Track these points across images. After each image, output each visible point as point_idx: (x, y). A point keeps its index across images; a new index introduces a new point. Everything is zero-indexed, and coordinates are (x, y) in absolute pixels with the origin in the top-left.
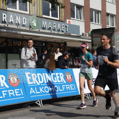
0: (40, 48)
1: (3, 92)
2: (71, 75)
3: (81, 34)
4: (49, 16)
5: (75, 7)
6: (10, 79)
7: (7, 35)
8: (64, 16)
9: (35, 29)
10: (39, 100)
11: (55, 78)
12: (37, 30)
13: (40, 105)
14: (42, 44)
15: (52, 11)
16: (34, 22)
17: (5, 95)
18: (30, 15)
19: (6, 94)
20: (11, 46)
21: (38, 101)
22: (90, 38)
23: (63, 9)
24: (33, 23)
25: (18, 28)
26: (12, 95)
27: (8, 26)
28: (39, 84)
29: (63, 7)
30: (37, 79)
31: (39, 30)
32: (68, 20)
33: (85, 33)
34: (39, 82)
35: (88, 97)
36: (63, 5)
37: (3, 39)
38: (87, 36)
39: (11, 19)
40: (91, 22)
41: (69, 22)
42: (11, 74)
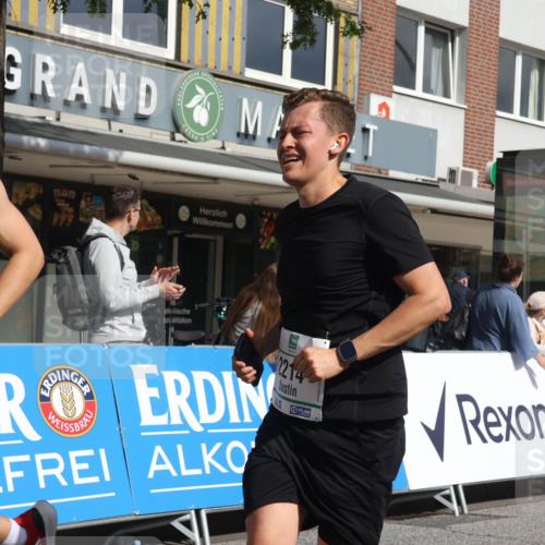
0: (220, 239)
1: (7, 460)
4: (279, 72)
5: (422, 29)
6: (47, 395)
7: (52, 166)
8: (360, 75)
9: (199, 140)
10: (193, 512)
12: (212, 145)
13: (195, 536)
14: (231, 218)
15: (294, 46)
16: (200, 103)
17: (15, 480)
18: (176, 65)
19: (20, 474)
20: (66, 222)
21: (187, 517)
23: (355, 38)
24: (193, 109)
25: (108, 132)
26: (50, 479)
27: (58, 119)
28: (200, 429)
30: (192, 401)
31: (223, 148)
33: (462, 168)
34: (198, 419)
35: (455, 506)
37: (30, 185)
38: (475, 184)
39: (80, 84)
40: (500, 113)
41: (383, 106)
42: (54, 372)
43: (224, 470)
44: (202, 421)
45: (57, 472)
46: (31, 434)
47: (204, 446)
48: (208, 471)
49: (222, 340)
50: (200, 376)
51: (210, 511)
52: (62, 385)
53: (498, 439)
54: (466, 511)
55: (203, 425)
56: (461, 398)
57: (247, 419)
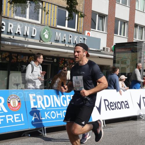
3: (101, 48)
5: (97, 16)
9: (46, 42)
10: (43, 128)
11: (65, 101)
14: (53, 60)
17: (1, 121)
21: (41, 129)
22: (113, 53)
23: (82, 18)
24: (45, 35)
29: (82, 16)
30: (43, 102)
32: (87, 32)
33: (106, 47)
36: (82, 13)
38: (109, 51)
40: (115, 35)
41: (88, 33)
42: (11, 96)
43: (50, 118)
44: (45, 107)
45: (11, 119)
46: (5, 111)
47: (45, 113)
48: (46, 118)
49: (50, 88)
50: (45, 96)
51: (46, 127)
52: (13, 99)
53: (113, 109)
54: (105, 126)
55: (45, 108)
56: (105, 100)
57: (56, 106)
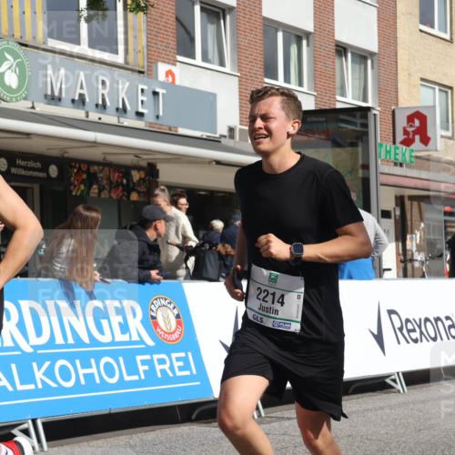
2: (176, 312)
4: (78, 42)
5: (197, 8)
8: (148, 46)
10: (30, 422)
11: (104, 323)
13: (33, 442)
14: (45, 169)
15: (88, 20)
21: (25, 426)
23: (141, 13)
28: (31, 350)
29: (138, 7)
30: (21, 326)
31: (33, 108)
32: (162, 68)
33: (239, 126)
34: (28, 342)
40: (267, 80)
43: (53, 385)
44: (31, 343)
47: (35, 365)
48: (40, 386)
51: (44, 420)
55: (32, 346)
57: (71, 341)
